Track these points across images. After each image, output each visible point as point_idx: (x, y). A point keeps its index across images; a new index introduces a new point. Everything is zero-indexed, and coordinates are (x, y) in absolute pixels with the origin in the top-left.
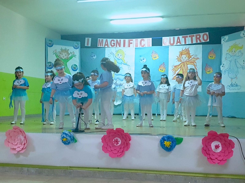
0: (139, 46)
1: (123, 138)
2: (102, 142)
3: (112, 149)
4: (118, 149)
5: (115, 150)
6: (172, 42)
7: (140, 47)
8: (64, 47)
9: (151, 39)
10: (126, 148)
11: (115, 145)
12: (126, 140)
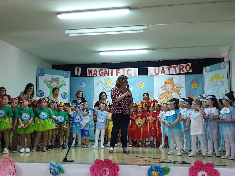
1: (111, 168)
2: (91, 172)
6: (157, 72)
9: (137, 69)
11: (104, 175)
12: (114, 171)
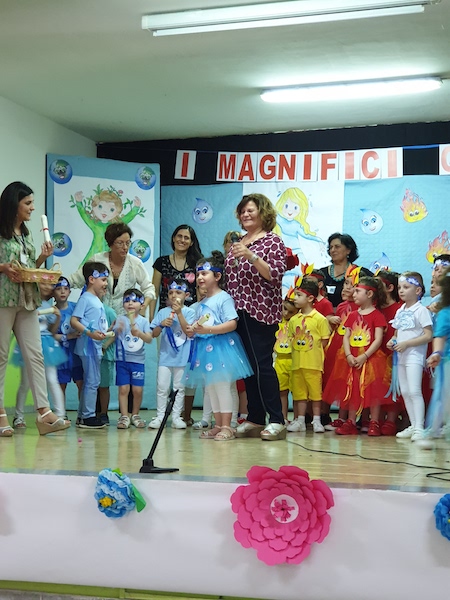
0: (358, 175)
1: (305, 497)
2: (235, 508)
3: (269, 533)
4: (289, 536)
5: (277, 537)
7: (364, 178)
8: (106, 184)
9: (399, 151)
10: (315, 534)
11: (279, 520)
12: (314, 506)
